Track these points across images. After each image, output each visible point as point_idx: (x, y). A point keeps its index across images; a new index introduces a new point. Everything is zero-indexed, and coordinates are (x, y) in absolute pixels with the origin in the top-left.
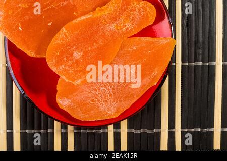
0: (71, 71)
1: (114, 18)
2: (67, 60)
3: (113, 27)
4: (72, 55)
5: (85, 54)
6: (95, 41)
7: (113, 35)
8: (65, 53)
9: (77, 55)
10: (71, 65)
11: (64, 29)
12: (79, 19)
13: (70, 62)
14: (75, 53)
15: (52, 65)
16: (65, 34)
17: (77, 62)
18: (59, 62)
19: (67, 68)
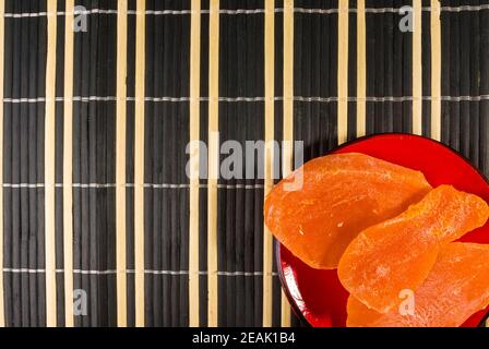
0: (375, 293)
1: (431, 220)
2: (369, 278)
3: (429, 232)
4: (374, 271)
5: (394, 269)
6: (406, 252)
7: (429, 243)
8: (365, 267)
9: (382, 271)
10: (375, 285)
11: (363, 235)
12: (386, 224)
13: (373, 281)
14: (379, 269)
15: (346, 281)
16: (364, 241)
17: (383, 281)
18: (358, 280)
19: (369, 288)
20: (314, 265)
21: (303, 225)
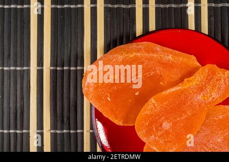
0: (161, 142)
1: (201, 89)
2: (157, 130)
3: (200, 97)
4: (161, 125)
5: (175, 124)
6: (184, 112)
7: (200, 105)
8: (154, 123)
9: (166, 125)
10: (161, 136)
11: (153, 100)
12: (168, 91)
13: (160, 133)
14: (165, 124)
15: (141, 134)
16: (154, 104)
17: (167, 132)
18: (149, 132)
19: (157, 138)
20: (119, 122)
21: (111, 94)
